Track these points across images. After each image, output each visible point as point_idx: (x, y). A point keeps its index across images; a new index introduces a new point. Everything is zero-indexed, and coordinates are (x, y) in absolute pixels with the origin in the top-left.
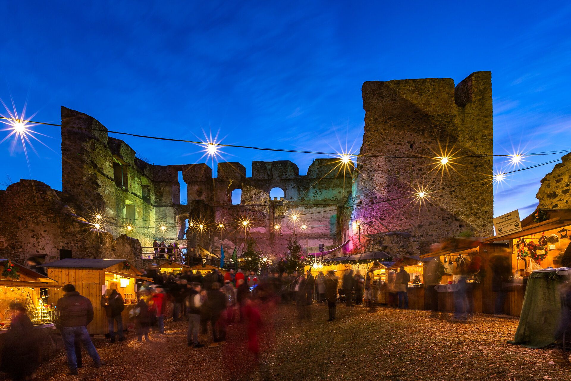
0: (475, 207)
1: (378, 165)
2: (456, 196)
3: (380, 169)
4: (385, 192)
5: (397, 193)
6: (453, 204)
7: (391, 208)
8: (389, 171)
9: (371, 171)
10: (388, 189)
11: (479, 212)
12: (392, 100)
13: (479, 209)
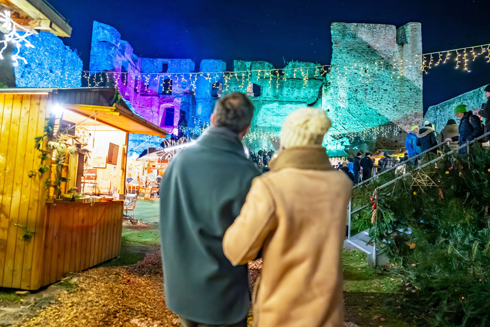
0: (410, 118)
1: (342, 83)
2: (397, 110)
3: (343, 86)
4: (347, 104)
5: (355, 105)
6: (395, 115)
7: (351, 116)
8: (350, 88)
9: (337, 87)
10: (349, 102)
11: (413, 122)
12: (353, 37)
13: (413, 120)
